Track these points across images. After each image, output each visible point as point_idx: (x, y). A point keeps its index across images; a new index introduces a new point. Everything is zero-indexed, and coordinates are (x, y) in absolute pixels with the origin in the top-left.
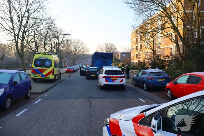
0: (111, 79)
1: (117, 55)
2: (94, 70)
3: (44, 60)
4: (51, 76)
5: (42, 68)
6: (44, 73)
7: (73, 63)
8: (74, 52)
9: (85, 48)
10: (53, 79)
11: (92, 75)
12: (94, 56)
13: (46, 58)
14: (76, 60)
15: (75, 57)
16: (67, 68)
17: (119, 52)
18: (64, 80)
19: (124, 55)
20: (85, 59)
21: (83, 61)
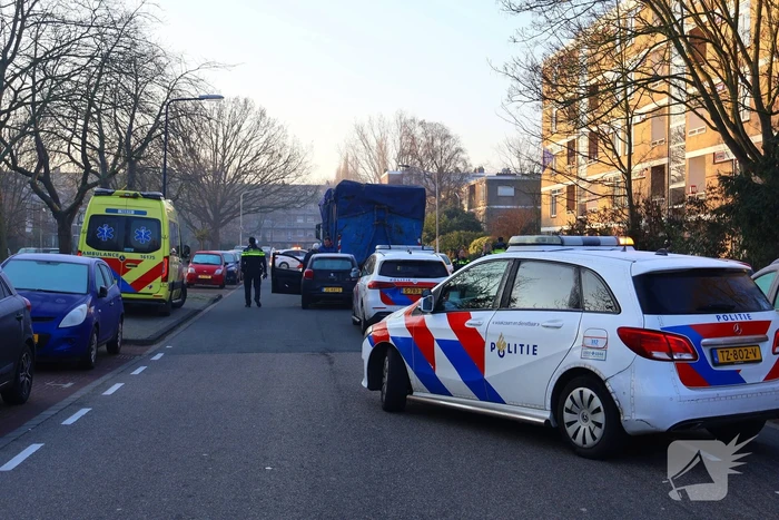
0: (404, 291)
1: (465, 189)
2: (337, 266)
3: (129, 219)
4: (158, 289)
5: (120, 254)
6: (131, 276)
7: (209, 239)
8: (216, 173)
9: (276, 148)
10: (163, 301)
11: (325, 290)
12: (336, 201)
13: (136, 212)
14: (228, 220)
15: (223, 204)
16: (195, 260)
17: (481, 170)
18: (200, 311)
19: (505, 191)
20: (280, 212)
21: (267, 223)
